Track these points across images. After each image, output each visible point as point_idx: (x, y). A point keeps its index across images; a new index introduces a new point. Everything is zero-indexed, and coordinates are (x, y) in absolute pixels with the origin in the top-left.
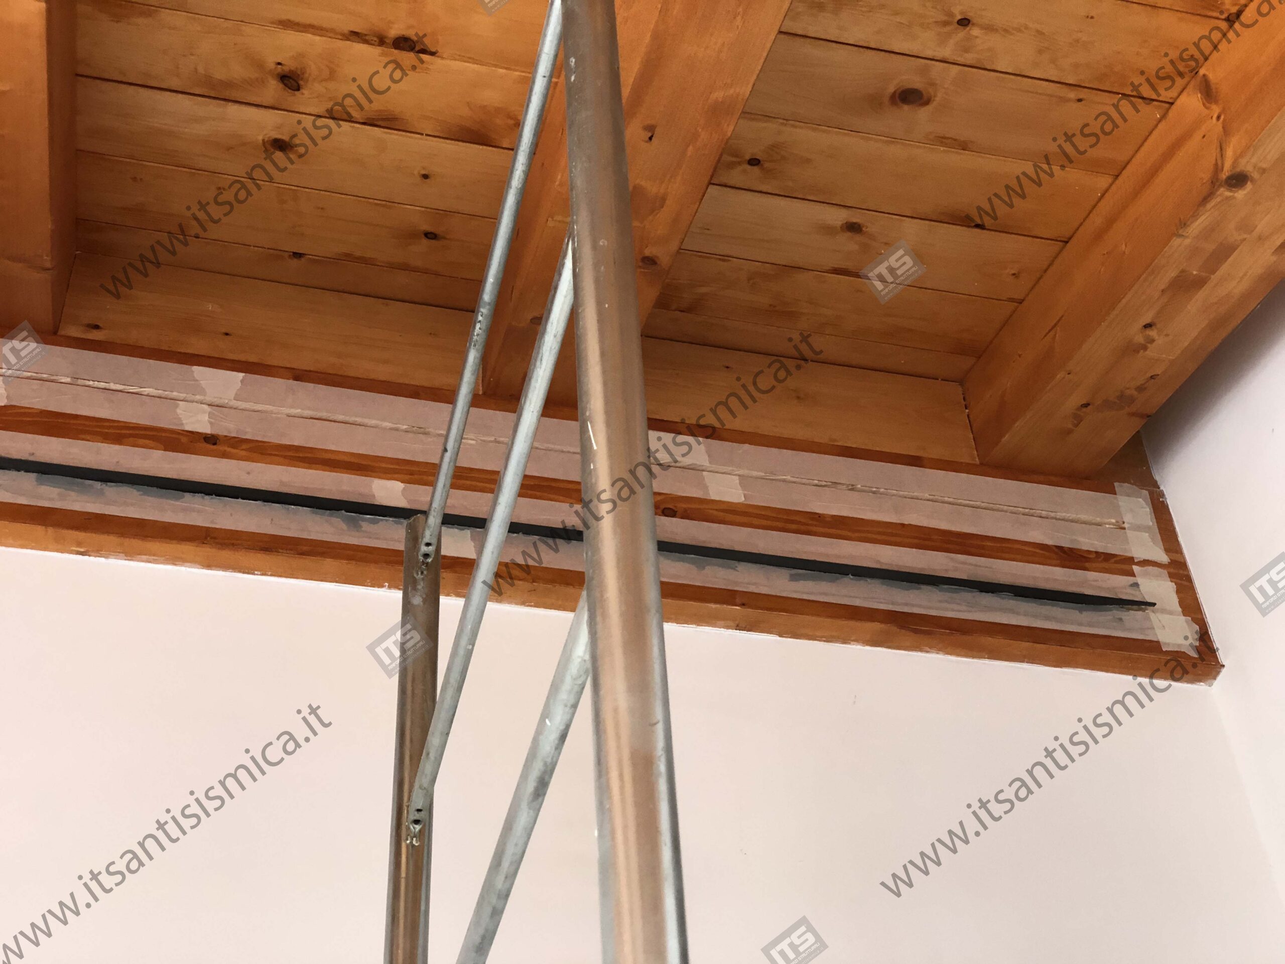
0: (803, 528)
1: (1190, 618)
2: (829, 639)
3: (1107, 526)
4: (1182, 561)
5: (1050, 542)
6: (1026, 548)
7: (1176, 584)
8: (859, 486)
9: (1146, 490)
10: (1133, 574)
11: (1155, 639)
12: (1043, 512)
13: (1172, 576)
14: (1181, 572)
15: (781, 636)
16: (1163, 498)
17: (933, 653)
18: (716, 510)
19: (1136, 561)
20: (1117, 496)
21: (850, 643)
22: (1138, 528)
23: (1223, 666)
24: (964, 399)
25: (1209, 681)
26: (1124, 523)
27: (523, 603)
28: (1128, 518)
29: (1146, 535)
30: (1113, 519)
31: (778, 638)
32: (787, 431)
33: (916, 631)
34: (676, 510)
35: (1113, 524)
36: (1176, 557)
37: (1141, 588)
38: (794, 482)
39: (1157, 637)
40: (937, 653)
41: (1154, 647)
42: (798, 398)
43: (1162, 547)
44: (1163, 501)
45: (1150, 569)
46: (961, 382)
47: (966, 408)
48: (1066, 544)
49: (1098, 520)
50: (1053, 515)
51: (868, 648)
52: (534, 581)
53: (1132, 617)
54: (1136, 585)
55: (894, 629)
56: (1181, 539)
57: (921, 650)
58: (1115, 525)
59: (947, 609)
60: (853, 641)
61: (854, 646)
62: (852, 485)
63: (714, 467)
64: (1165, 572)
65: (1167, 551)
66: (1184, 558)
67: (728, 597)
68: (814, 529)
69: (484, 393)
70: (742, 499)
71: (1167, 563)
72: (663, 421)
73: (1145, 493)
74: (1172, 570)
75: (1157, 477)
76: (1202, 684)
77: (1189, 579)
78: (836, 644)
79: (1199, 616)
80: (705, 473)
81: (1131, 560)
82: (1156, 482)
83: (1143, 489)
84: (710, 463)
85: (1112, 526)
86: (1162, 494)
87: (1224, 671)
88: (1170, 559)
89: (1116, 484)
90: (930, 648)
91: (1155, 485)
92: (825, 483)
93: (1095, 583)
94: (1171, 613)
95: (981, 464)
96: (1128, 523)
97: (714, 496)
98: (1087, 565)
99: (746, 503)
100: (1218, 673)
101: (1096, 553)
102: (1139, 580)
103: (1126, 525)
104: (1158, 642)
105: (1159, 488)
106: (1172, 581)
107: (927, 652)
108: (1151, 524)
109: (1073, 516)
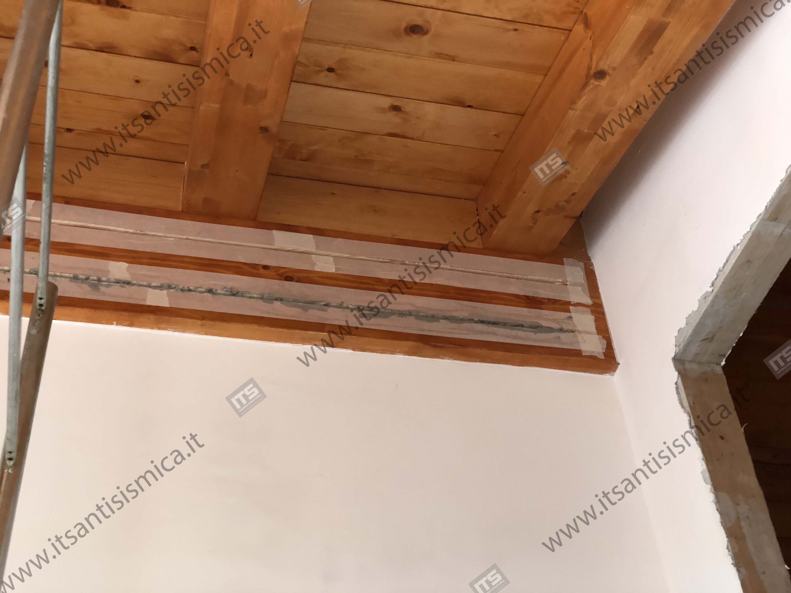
0: (370, 286)
1: (601, 336)
2: (383, 352)
3: (557, 283)
4: (600, 303)
5: (521, 293)
6: (506, 297)
7: (595, 317)
8: (407, 262)
9: (582, 262)
10: (569, 311)
11: (579, 349)
12: (519, 276)
13: (593, 312)
14: (599, 310)
15: (354, 350)
16: (592, 267)
17: (446, 359)
18: (318, 277)
19: (572, 303)
20: (565, 266)
21: (396, 354)
22: (575, 284)
23: (619, 364)
24: (477, 210)
25: (612, 373)
26: (567, 281)
27: (198, 333)
28: (569, 279)
29: (579, 289)
30: (561, 279)
31: (351, 351)
32: (366, 231)
33: (435, 346)
34: (293, 277)
35: (560, 282)
36: (597, 301)
37: (574, 319)
38: (368, 260)
39: (580, 348)
40: (449, 359)
41: (577, 353)
42: (375, 211)
43: (589, 295)
44: (592, 269)
45: (580, 308)
46: (475, 200)
47: (478, 216)
48: (530, 294)
49: (552, 280)
50: (525, 277)
51: (407, 357)
52: (203, 320)
53: (563, 336)
54: (570, 318)
55: (421, 345)
56: (601, 290)
57: (439, 358)
58: (561, 283)
59: (453, 333)
60: (398, 352)
61: (399, 356)
62: (404, 262)
63: (319, 252)
64: (589, 310)
65: (592, 297)
66: (601, 301)
67: (320, 327)
68: (377, 287)
69: (182, 211)
70: (333, 270)
71: (591, 305)
72: (289, 225)
73: (582, 264)
74: (593, 309)
75: (590, 255)
76: (607, 374)
77: (603, 314)
78: (388, 355)
79: (607, 335)
80: (313, 256)
81: (569, 303)
82: (589, 257)
83: (580, 262)
84: (317, 250)
85: (560, 284)
86: (592, 265)
87: (620, 367)
88: (594, 303)
89: (565, 259)
90: (445, 356)
91: (589, 259)
92: (387, 261)
93: (545, 317)
94: (589, 333)
95: (484, 248)
96: (569, 281)
97: (317, 269)
98: (542, 306)
99: (336, 272)
100: (616, 368)
101: (549, 299)
102: (573, 315)
103: (568, 283)
104: (581, 350)
105: (590, 260)
106: (592, 315)
107: (443, 359)
108: (583, 282)
109: (537, 278)
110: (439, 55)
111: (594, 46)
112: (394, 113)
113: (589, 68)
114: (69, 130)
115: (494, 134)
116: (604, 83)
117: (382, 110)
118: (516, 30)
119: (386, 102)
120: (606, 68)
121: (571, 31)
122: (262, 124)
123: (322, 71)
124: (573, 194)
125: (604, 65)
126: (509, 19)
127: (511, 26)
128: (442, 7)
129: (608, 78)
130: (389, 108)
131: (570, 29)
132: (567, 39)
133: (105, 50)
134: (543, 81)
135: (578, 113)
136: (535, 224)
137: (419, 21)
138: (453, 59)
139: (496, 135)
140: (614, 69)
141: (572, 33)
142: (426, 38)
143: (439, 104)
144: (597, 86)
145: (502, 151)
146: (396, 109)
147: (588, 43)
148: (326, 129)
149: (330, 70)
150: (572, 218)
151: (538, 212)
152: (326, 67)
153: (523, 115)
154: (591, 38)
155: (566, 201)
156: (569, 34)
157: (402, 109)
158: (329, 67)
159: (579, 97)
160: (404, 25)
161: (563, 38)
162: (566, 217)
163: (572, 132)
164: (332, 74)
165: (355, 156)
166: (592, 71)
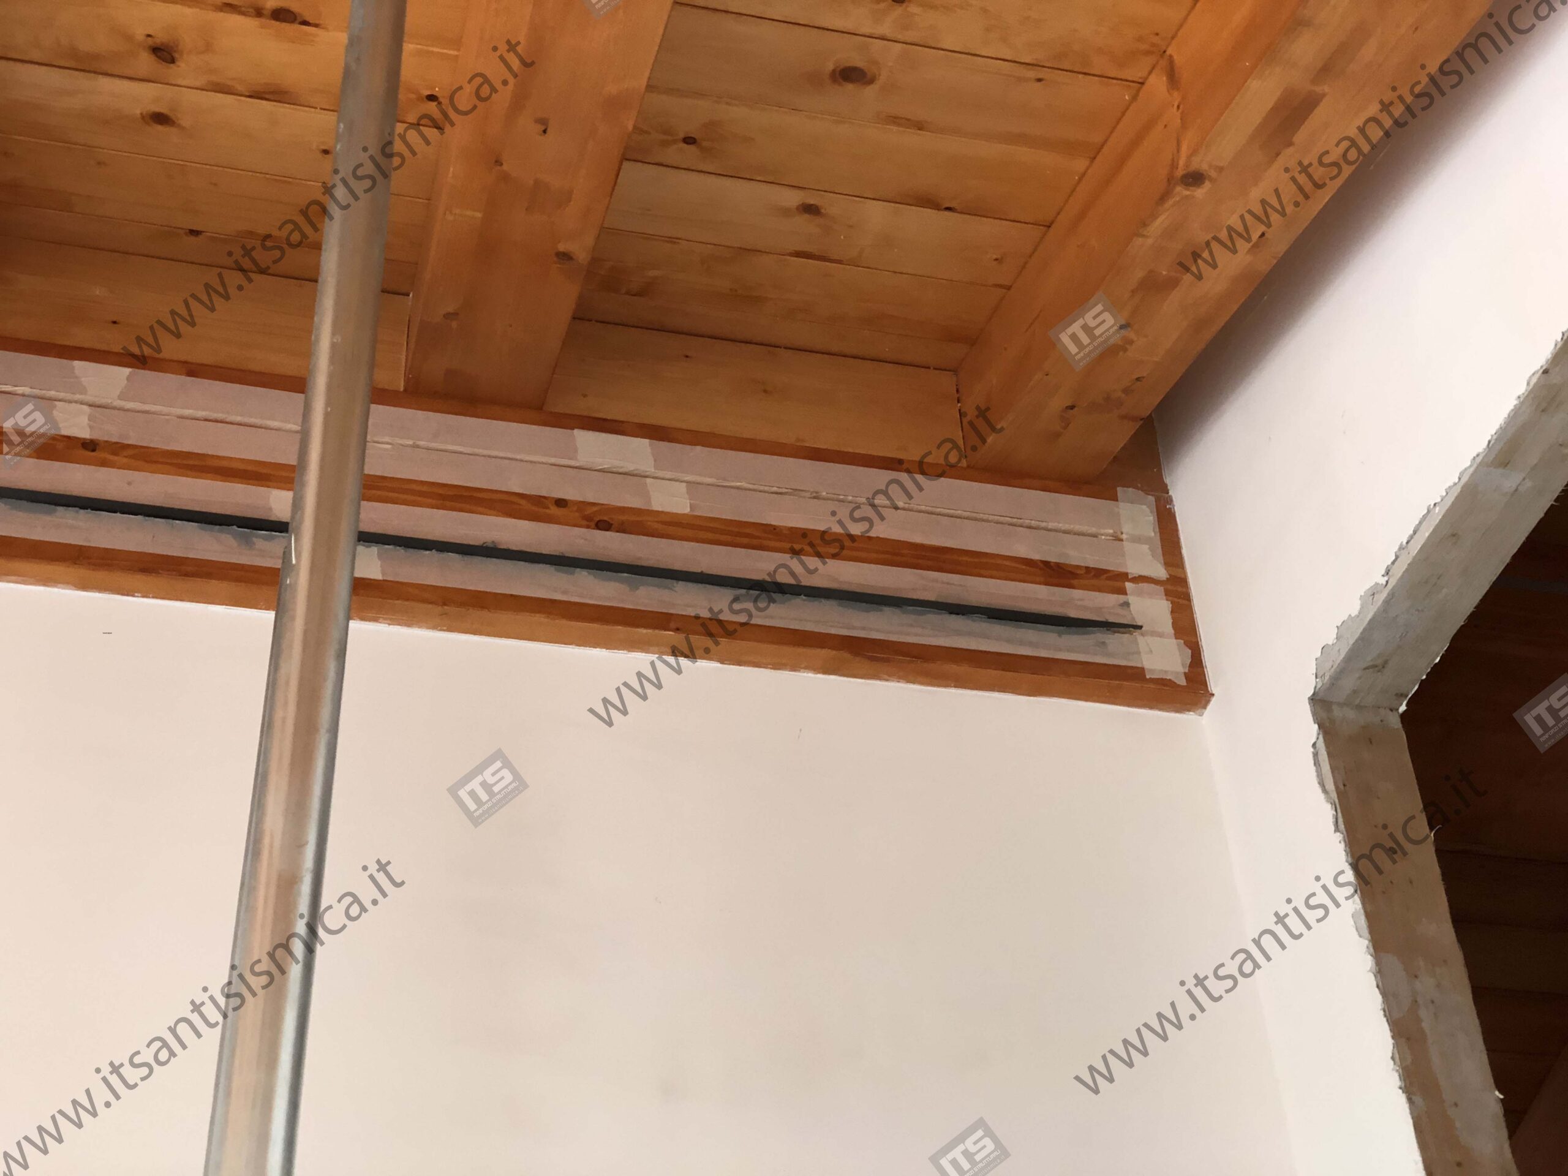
0: (755, 542)
1: (1182, 641)
2: (777, 666)
3: (1103, 537)
4: (1183, 576)
5: (1036, 557)
6: (1007, 563)
7: (1172, 603)
8: (824, 494)
9: (1152, 495)
10: (1123, 592)
11: (1139, 665)
12: (1033, 522)
13: (1168, 594)
14: (1180, 589)
15: (722, 663)
16: (1170, 504)
17: (893, 681)
18: (658, 522)
19: (1130, 577)
20: (1119, 503)
21: (799, 671)
22: (1137, 540)
23: (1213, 695)
24: (958, 391)
25: (1199, 711)
26: (1122, 533)
27: (434, 627)
28: (1127, 529)
29: (1145, 548)
30: (1110, 529)
31: (719, 665)
32: (747, 432)
33: (872, 659)
34: (611, 522)
35: (1107, 535)
36: (1177, 572)
37: (1132, 607)
38: (750, 490)
39: (1142, 663)
40: (899, 682)
41: (1136, 674)
42: (765, 391)
43: (1163, 562)
44: (1170, 508)
45: (1145, 586)
46: (955, 371)
47: (958, 402)
48: (1052, 559)
49: (1093, 530)
50: (1043, 525)
51: (820, 676)
52: (444, 604)
53: (1114, 641)
54: (1126, 604)
55: (846, 655)
56: (1185, 552)
57: (880, 679)
58: (1113, 536)
59: (908, 634)
60: (802, 668)
61: (805, 674)
62: (817, 493)
63: (660, 474)
64: (1160, 589)
65: (1167, 564)
66: (1185, 573)
67: (661, 621)
68: (766, 543)
69: (405, 390)
70: (687, 510)
71: (1165, 579)
72: (605, 420)
73: (1151, 499)
74: (1169, 587)
75: (1167, 481)
76: (1191, 713)
77: (1187, 597)
78: (784, 672)
79: (1194, 640)
80: (648, 480)
81: (1124, 577)
82: (1166, 486)
83: (1149, 495)
84: (655, 469)
85: (1108, 538)
86: (1170, 500)
87: (1214, 700)
88: (1170, 575)
89: (1119, 489)
90: (889, 676)
91: (1165, 489)
92: (787, 490)
93: (1079, 603)
94: (1161, 635)
95: (968, 467)
96: (1127, 534)
97: (656, 506)
98: (1075, 582)
99: (691, 513)
100: (1208, 702)
101: (1087, 568)
102: (1131, 599)
103: (1124, 536)
104: (1143, 669)
105: (1168, 493)
106: (1167, 600)
107: (887, 680)
108: (1153, 534)
109: (1066, 527)
110: (895, 120)
111: (1184, 126)
112: (807, 216)
113: (1174, 165)
114: (194, 233)
115: (995, 257)
116: (1200, 193)
117: (786, 212)
118: (1039, 80)
119: (792, 198)
120: (1204, 167)
121: (1142, 83)
122: (561, 247)
123: (675, 142)
124: (1138, 379)
125: (1201, 163)
126: (1027, 61)
127: (1032, 74)
128: (900, 37)
129: (1207, 185)
130: (798, 208)
131: (1140, 81)
132: (1134, 98)
133: (267, 96)
134: (1087, 169)
135: (1150, 241)
136: (1065, 428)
137: (858, 61)
138: (920, 126)
139: (996, 260)
140: (1220, 169)
141: (1145, 87)
142: (870, 91)
143: (893, 204)
144: (1187, 196)
145: (1009, 288)
146: (810, 209)
147: (1173, 116)
148: (678, 243)
149: (689, 140)
150: (1134, 419)
151: (1072, 407)
152: (682, 135)
153: (1049, 227)
154: (1178, 107)
155: (1126, 391)
156: (1138, 91)
157: (823, 211)
158: (687, 136)
159: (1154, 216)
160: (830, 66)
161: (1127, 97)
162: (1124, 417)
163: (1139, 274)
164: (692, 148)
165: (731, 289)
166: (1180, 172)
